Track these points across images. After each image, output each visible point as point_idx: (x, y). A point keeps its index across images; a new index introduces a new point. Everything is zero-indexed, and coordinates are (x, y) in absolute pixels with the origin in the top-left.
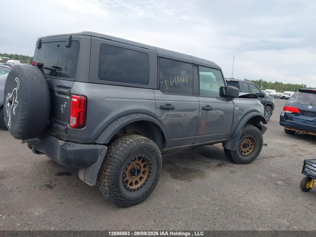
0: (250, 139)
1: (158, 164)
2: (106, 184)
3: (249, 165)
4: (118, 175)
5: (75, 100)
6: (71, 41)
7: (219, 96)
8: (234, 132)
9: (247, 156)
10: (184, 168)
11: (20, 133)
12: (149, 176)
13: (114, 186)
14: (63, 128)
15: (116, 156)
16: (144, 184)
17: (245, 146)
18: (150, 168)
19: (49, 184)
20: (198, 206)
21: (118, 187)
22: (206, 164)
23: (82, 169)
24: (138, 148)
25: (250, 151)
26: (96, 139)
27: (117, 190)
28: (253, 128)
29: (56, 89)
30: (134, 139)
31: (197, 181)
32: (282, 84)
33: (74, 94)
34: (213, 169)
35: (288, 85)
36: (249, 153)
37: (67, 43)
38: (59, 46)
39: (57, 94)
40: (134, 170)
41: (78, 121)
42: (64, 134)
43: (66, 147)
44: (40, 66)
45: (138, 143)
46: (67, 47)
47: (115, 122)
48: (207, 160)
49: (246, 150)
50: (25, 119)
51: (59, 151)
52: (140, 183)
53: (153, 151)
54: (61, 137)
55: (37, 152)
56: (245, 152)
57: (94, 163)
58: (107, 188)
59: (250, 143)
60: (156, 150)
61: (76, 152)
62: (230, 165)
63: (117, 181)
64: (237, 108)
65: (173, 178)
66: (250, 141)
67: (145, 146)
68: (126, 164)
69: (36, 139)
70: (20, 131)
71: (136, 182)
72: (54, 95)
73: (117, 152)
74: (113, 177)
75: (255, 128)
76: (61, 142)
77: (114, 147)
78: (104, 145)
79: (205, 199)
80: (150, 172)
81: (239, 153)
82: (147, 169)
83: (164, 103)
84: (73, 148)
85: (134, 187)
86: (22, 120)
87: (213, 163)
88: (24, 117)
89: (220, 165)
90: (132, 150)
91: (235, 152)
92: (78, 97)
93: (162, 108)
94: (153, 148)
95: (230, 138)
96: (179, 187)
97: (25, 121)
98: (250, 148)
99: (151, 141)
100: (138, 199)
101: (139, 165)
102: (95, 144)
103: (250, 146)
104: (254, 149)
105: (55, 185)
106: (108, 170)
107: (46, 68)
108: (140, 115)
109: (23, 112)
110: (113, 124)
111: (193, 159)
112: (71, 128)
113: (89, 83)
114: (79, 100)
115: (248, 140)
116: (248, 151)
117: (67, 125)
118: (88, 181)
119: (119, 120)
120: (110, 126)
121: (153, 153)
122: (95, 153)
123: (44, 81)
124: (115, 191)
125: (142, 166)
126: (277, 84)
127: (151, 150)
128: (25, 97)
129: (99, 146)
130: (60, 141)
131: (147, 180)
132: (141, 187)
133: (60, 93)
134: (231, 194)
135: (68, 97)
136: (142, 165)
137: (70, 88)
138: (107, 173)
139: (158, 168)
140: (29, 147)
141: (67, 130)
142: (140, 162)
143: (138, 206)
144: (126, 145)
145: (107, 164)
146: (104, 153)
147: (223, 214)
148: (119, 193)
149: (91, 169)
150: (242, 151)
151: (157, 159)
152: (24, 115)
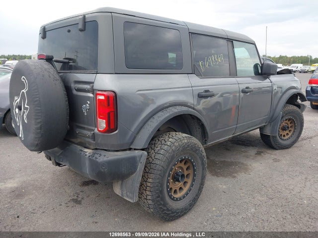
0: (289, 121)
1: (203, 164)
2: (149, 197)
3: (290, 150)
4: (162, 186)
5: (102, 98)
6: (85, 22)
7: (253, 75)
8: (273, 115)
9: (287, 139)
10: (221, 161)
11: (37, 145)
12: (194, 180)
13: (159, 198)
14: (89, 133)
15: (158, 162)
16: (190, 190)
17: (284, 129)
18: (194, 170)
19: (75, 197)
20: (256, 209)
21: (163, 199)
22: (244, 154)
23: (118, 181)
24: (181, 149)
25: (290, 134)
26: (132, 143)
27: (162, 203)
28: (292, 107)
29: (73, 86)
30: (175, 137)
31: (242, 176)
32: (287, 57)
33: (99, 90)
34: (253, 159)
35: (293, 57)
36: (289, 136)
37: (80, 26)
38: (69, 31)
39: (75, 92)
40: (177, 175)
41: (108, 124)
42: (91, 141)
43: (96, 158)
44: (49, 59)
45: (180, 143)
46: (81, 30)
47: (151, 119)
48: (243, 149)
49: (285, 133)
50: (41, 128)
51: (87, 163)
52: (185, 190)
53: (197, 150)
54: (87, 145)
55: (58, 164)
56: (284, 136)
57: (132, 173)
58: (150, 202)
59: (290, 125)
60: (200, 148)
61: (110, 163)
62: (270, 151)
63: (161, 192)
64: (275, 87)
65: (213, 175)
66: (289, 123)
67: (188, 145)
68: (169, 170)
69: (56, 149)
70: (37, 142)
71: (181, 189)
72: (72, 93)
73: (157, 156)
74: (157, 188)
75: (295, 108)
76: (88, 152)
77: (153, 151)
78: (143, 150)
79: (259, 198)
80: (194, 175)
81: (278, 138)
82: (191, 171)
83: (201, 89)
84: (105, 159)
85: (179, 195)
86: (37, 129)
87: (250, 152)
88: (39, 125)
89: (259, 153)
90: (174, 152)
91: (275, 137)
92: (105, 93)
93: (200, 96)
94: (197, 146)
95: (269, 122)
96: (224, 187)
97: (41, 129)
98: (290, 131)
99: (194, 138)
100: (186, 209)
101: (181, 168)
102: (130, 149)
103: (290, 129)
104: (294, 132)
105: (82, 198)
106: (150, 180)
107: (57, 61)
108: (178, 107)
109: (37, 119)
110: (149, 122)
111: (227, 149)
112: (100, 133)
113: (116, 74)
114: (107, 97)
115: (287, 122)
116: (287, 134)
117: (94, 130)
118: (127, 196)
119: (156, 117)
120: (146, 126)
121: (198, 152)
122: (133, 162)
123: (57, 77)
124: (161, 204)
125: (185, 169)
126: (281, 57)
127: (195, 149)
128: (38, 100)
129: (136, 151)
130: (86, 150)
131: (192, 185)
132: (187, 194)
133: (79, 90)
134: (287, 189)
135: (91, 95)
136: (185, 167)
137: (93, 83)
138: (149, 184)
139: (203, 169)
140: (47, 158)
141: (94, 136)
142: (182, 165)
143: (186, 217)
144: (166, 147)
145: (148, 173)
146: (143, 160)
147: (289, 217)
148: (165, 206)
149: (129, 181)
150: (281, 135)
151: (202, 158)
152: (39, 123)
